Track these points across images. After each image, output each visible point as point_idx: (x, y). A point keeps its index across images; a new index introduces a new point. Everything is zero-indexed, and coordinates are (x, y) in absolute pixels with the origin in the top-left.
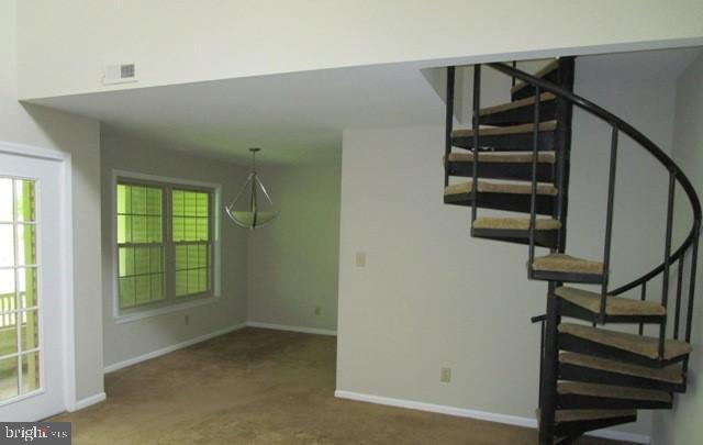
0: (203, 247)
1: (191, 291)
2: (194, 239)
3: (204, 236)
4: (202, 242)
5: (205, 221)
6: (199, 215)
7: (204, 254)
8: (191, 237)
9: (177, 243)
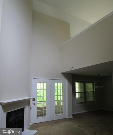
0: (92, 93)
1: (89, 101)
2: (90, 91)
3: (92, 90)
4: (91, 92)
5: (92, 88)
6: (91, 87)
7: (92, 94)
8: (89, 91)
9: (87, 92)
